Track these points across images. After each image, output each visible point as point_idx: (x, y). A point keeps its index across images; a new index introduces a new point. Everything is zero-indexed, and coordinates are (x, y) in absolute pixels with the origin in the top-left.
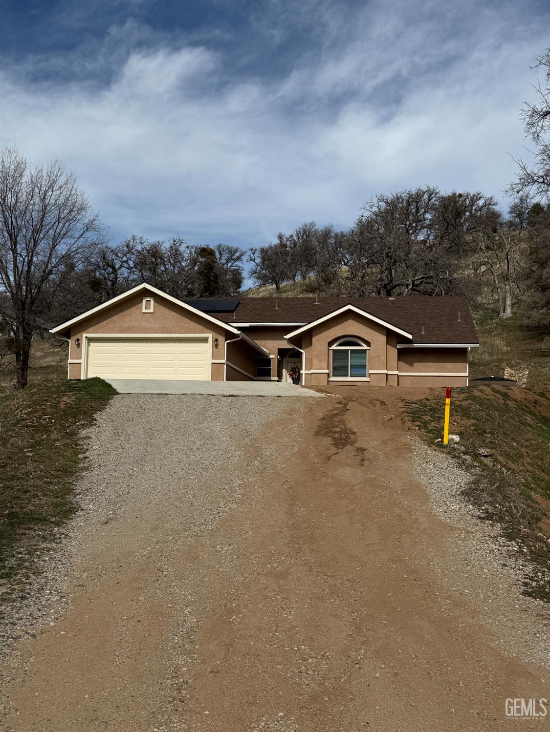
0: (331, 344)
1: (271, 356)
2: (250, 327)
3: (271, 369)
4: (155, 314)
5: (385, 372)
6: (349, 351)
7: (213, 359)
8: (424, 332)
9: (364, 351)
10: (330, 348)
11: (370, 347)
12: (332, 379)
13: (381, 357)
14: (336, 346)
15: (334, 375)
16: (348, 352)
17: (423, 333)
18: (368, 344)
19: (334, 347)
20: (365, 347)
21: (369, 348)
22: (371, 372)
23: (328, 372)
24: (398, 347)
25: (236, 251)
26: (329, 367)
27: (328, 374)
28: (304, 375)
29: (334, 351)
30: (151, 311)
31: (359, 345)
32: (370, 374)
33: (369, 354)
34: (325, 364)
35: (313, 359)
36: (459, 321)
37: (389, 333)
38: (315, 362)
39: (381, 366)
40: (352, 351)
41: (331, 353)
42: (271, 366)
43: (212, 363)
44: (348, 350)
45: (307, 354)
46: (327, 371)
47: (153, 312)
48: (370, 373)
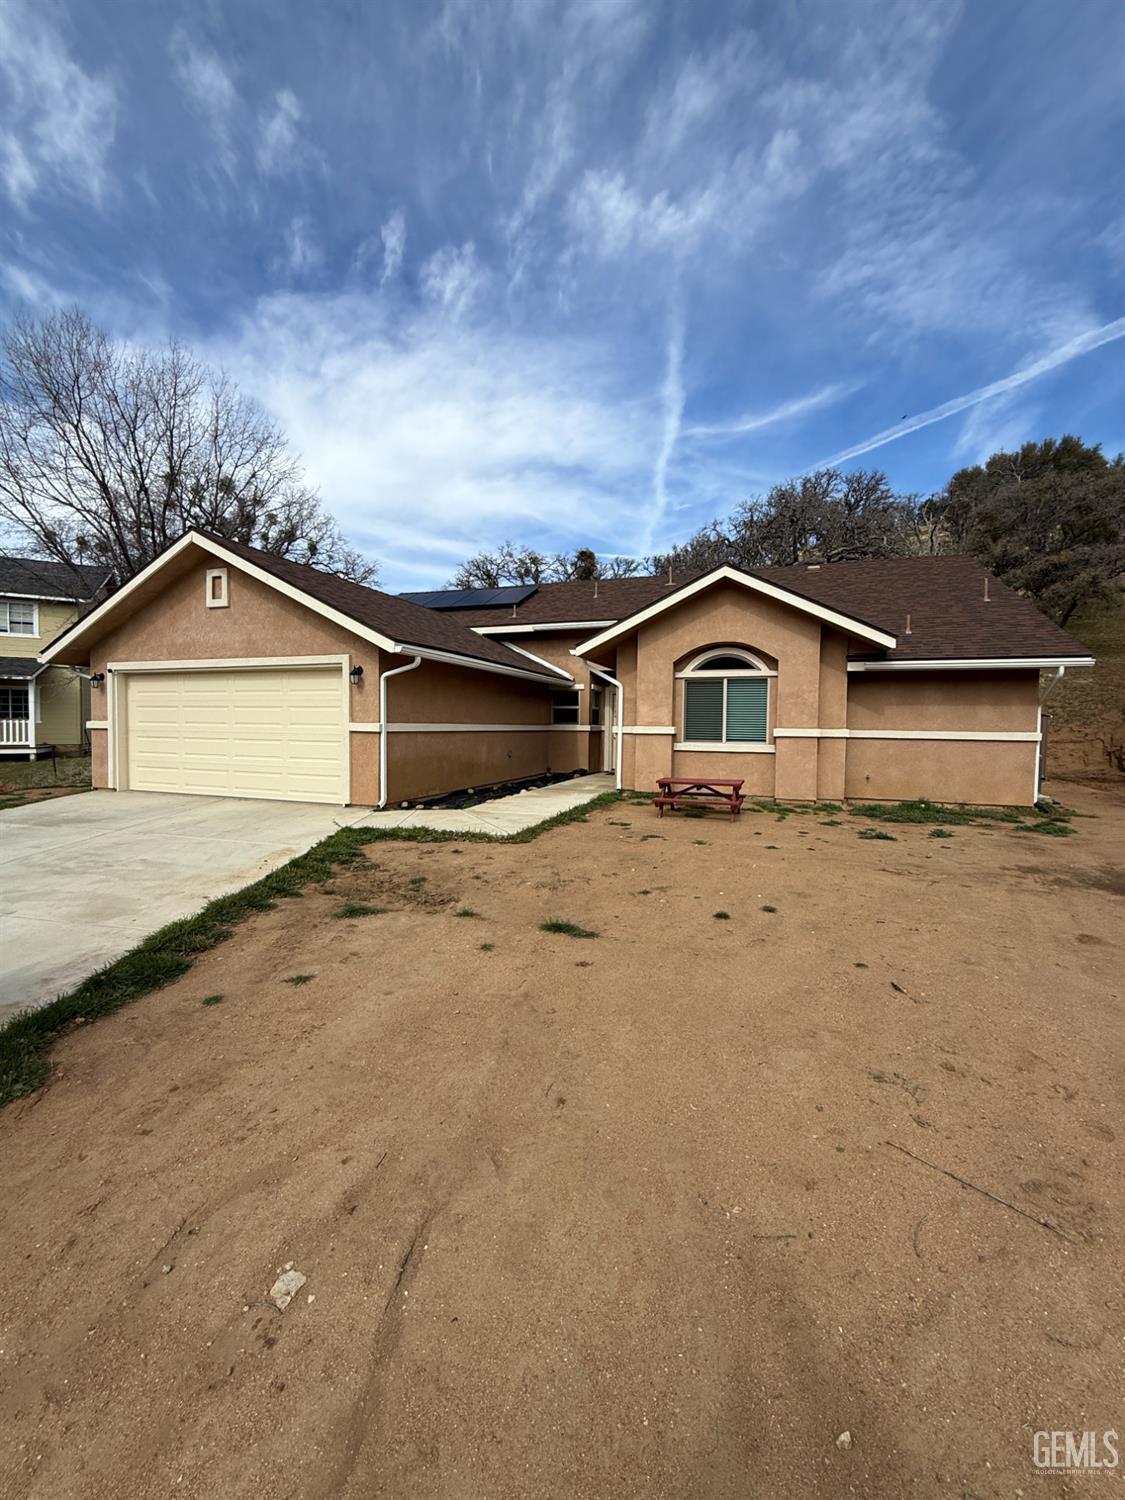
0: (679, 664)
1: (578, 687)
2: (537, 633)
3: (577, 710)
4: (232, 609)
5: (817, 733)
6: (725, 681)
7: (353, 719)
8: (911, 629)
9: (763, 680)
10: (679, 675)
11: (777, 669)
12: (680, 746)
13: (806, 696)
14: (693, 670)
15: (688, 738)
16: (722, 683)
17: (908, 632)
18: (772, 662)
19: (689, 672)
20: (764, 671)
21: (774, 673)
22: (778, 732)
23: (673, 732)
24: (849, 669)
25: (632, 562)
26: (677, 719)
27: (674, 736)
28: (620, 737)
29: (690, 682)
30: (223, 602)
31: (747, 666)
32: (775, 738)
33: (775, 687)
34: (665, 713)
35: (639, 702)
36: (987, 600)
37: (829, 634)
38: (643, 709)
39: (805, 718)
40: (731, 680)
41: (682, 685)
42: (577, 704)
43: (352, 732)
44: (722, 678)
45: (628, 690)
46: (671, 730)
47: (226, 605)
48: (775, 735)
